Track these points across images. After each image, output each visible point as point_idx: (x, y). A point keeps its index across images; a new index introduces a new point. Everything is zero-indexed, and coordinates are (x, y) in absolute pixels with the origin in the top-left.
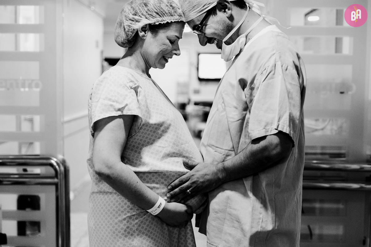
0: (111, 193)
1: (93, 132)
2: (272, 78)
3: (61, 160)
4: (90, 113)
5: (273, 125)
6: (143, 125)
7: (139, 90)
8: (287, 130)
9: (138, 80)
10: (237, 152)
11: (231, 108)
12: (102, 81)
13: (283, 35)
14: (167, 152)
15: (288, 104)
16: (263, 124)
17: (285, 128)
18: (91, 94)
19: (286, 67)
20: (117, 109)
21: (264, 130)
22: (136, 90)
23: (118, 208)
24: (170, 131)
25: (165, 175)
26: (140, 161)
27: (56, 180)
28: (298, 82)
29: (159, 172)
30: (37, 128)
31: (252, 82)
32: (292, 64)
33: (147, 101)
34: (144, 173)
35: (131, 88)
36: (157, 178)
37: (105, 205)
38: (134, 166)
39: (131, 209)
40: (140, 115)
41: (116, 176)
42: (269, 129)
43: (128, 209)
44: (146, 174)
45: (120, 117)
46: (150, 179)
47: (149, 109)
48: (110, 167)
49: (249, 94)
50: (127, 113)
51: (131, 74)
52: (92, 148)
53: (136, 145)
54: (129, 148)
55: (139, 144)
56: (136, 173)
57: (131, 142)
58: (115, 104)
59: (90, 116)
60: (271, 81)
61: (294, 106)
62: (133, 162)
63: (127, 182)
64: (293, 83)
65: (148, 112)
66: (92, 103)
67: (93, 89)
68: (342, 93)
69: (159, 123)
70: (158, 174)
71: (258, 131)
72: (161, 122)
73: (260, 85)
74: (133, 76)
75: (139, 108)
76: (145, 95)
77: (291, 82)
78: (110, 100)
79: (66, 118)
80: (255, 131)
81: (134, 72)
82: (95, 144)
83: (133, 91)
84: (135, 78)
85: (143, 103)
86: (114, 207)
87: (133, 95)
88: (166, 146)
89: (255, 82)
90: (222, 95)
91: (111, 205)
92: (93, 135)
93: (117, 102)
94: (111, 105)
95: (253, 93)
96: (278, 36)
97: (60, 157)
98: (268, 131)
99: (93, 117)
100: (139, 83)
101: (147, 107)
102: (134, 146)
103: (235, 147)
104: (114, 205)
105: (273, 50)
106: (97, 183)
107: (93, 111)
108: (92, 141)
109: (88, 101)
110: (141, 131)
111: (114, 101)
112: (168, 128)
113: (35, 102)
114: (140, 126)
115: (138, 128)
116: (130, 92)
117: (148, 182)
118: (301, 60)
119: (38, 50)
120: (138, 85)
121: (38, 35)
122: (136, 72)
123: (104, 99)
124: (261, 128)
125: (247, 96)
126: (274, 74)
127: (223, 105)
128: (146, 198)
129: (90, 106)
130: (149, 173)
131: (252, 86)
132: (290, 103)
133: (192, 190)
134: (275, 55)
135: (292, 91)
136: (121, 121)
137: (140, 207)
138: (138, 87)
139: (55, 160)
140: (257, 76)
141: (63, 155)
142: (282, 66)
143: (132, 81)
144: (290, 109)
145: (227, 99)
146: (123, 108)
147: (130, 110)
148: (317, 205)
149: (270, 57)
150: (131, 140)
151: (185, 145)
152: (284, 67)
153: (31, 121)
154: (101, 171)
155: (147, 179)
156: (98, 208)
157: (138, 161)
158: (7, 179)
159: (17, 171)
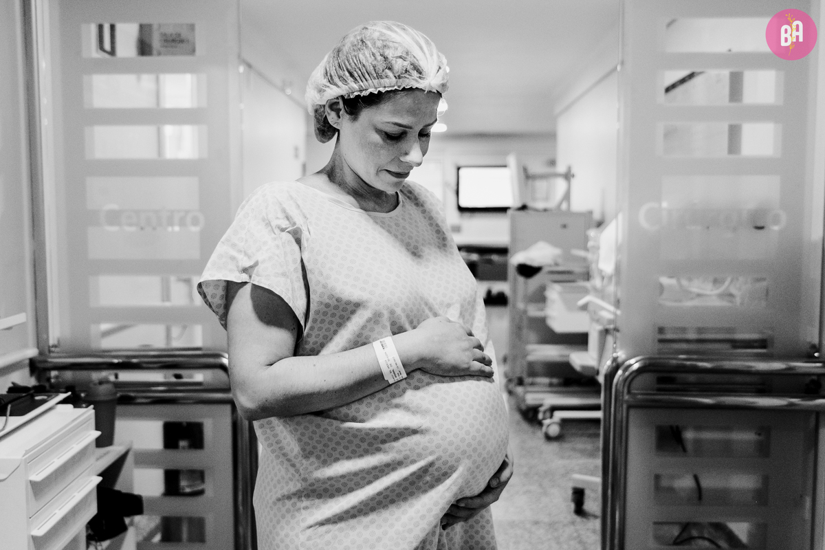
20: (240, 269)
116: (275, 239)
121: (196, 129)
153: (188, 282)
158: (144, 394)
159: (165, 377)
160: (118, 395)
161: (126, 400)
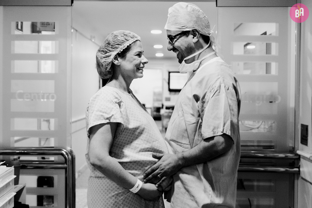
0: (103, 177)
1: (89, 135)
2: (218, 95)
3: (69, 151)
4: (87, 121)
5: (219, 129)
6: (125, 129)
7: (121, 104)
8: (229, 133)
9: (121, 97)
10: (192, 146)
11: (188, 114)
12: (95, 98)
13: (225, 64)
14: (143, 148)
15: (229, 114)
16: (212, 128)
17: (228, 131)
18: (88, 107)
19: (228, 87)
20: (106, 118)
21: (212, 132)
22: (119, 104)
23: (109, 188)
24: (144, 132)
25: (141, 163)
26: (123, 154)
27: (65, 165)
28: (236, 98)
29: (137, 162)
30: (52, 128)
31: (204, 97)
32: (232, 85)
33: (127, 112)
34: (126, 163)
35: (116, 103)
36: (135, 166)
37: (99, 186)
38: (119, 158)
39: (118, 188)
40: (122, 123)
41: (105, 166)
42: (215, 131)
43: (116, 189)
44: (128, 164)
45: (108, 123)
46: (131, 167)
47: (128, 118)
48: (101, 160)
49: (201, 106)
50: (113, 121)
51: (116, 92)
52: (88, 146)
53: (120, 143)
54: (115, 146)
55: (122, 142)
56: (120, 163)
57: (116, 141)
58: (104, 114)
59: (87, 123)
60: (217, 97)
61: (234, 115)
62: (118, 155)
63: (114, 170)
64: (233, 99)
65: (128, 120)
66: (89, 114)
67: (89, 103)
68: (271, 102)
69: (136, 127)
70: (136, 163)
71: (208, 132)
72: (138, 126)
73: (209, 99)
74: (117, 94)
75: (122, 117)
76: (126, 108)
77: (231, 98)
78: (101, 111)
79: (73, 120)
80: (206, 133)
81: (118, 90)
82: (90, 143)
83: (117, 105)
84: (118, 95)
85: (124, 113)
86: (106, 187)
87: (117, 108)
88: (142, 143)
89: (206, 97)
90: (181, 105)
91: (104, 185)
92: (89, 137)
93: (106, 113)
94: (102, 116)
95: (204, 105)
96: (222, 65)
97: (69, 148)
98: (215, 133)
99: (89, 124)
100: (121, 99)
101: (127, 116)
102: (118, 144)
103: (191, 142)
104: (106, 185)
105: (219, 75)
106: (93, 170)
107: (89, 119)
108: (89, 141)
109: (86, 112)
110: (123, 133)
111: (103, 113)
112: (143, 131)
113: (51, 109)
114: (123, 130)
115: (121, 131)
116: (116, 106)
117: (129, 169)
118: (237, 83)
119: (54, 72)
120: (121, 100)
121: (54, 62)
122: (119, 90)
123: (97, 111)
124: (211, 131)
125: (199, 107)
126: (219, 92)
127: (182, 111)
128: (128, 181)
129: (87, 115)
130: (130, 162)
131: (204, 100)
132: (231, 113)
133: (161, 175)
134: (220, 79)
135: (232, 104)
136: (109, 126)
137: (124, 188)
138: (121, 102)
139: (65, 150)
140: (207, 93)
141: (71, 148)
142: (225, 87)
143: (116, 98)
144: (231, 118)
145: (185, 108)
146: (111, 117)
147: (115, 119)
148: (255, 184)
149: (217, 80)
150: (117, 140)
151: (155, 142)
152: (227, 87)
153: (48, 121)
154: (95, 163)
155: (129, 167)
156: (94, 188)
157: (122, 154)
158: (30, 165)
159: (38, 159)
160: (21, 165)
161: (24, 167)
